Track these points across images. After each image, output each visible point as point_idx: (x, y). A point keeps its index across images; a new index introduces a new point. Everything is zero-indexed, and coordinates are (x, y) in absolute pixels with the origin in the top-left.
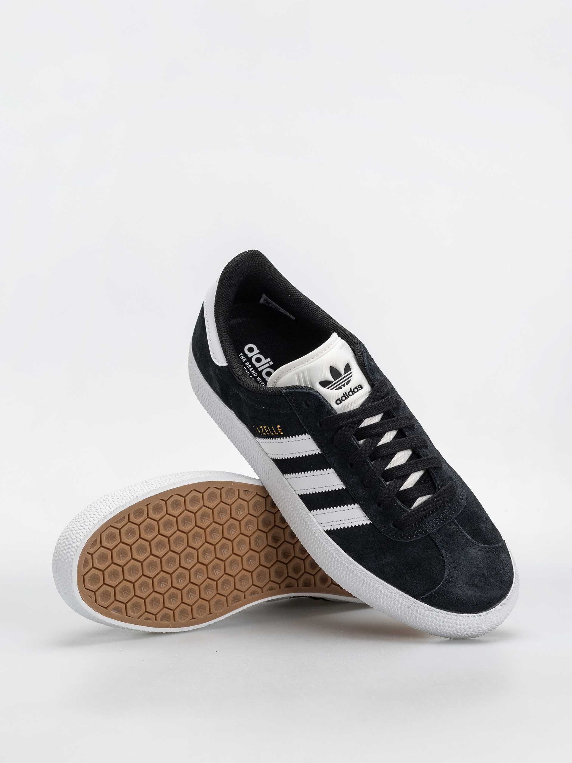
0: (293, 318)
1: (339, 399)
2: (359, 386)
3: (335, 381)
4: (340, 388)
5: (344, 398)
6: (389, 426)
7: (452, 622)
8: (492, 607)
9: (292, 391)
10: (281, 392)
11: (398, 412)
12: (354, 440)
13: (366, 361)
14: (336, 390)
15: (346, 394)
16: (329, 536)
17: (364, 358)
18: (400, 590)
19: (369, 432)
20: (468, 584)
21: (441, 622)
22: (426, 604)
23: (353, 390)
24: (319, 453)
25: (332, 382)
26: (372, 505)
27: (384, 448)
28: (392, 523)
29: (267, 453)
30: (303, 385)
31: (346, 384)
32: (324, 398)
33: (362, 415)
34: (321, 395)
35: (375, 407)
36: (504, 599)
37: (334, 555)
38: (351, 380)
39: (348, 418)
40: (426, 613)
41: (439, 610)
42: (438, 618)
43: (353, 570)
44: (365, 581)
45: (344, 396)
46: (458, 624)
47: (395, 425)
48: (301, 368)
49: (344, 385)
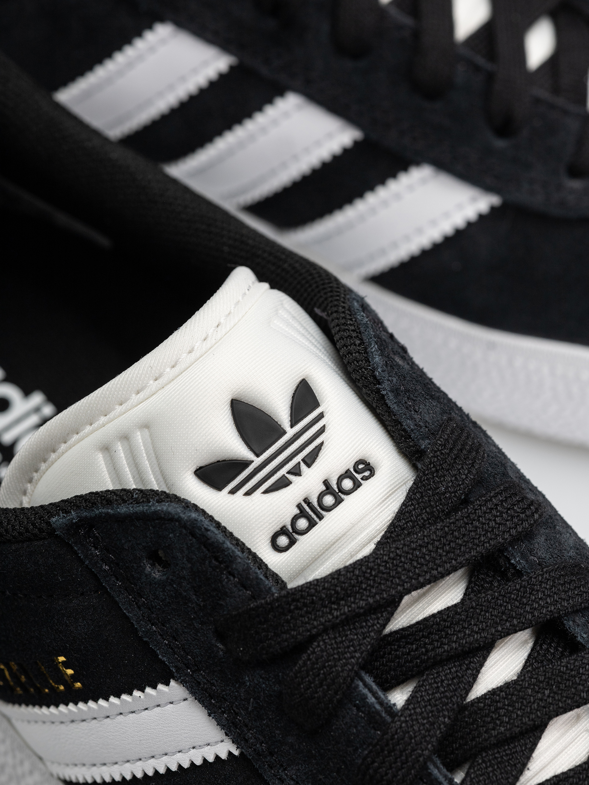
0: (103, 241)
1: (283, 531)
2: (361, 466)
3: (258, 456)
4: (283, 483)
5: (302, 523)
6: (503, 613)
9: (93, 514)
10: (48, 524)
11: (531, 551)
12: (366, 691)
13: (377, 359)
14: (267, 495)
15: (309, 504)
17: (366, 349)
19: (427, 651)
23: (335, 487)
24: (230, 753)
25: (245, 464)
27: (497, 709)
29: (41, 759)
30: (132, 486)
31: (303, 466)
32: (224, 530)
33: (389, 583)
34: (211, 518)
35: (437, 543)
38: (322, 444)
39: (334, 603)
45: (302, 514)
47: (528, 608)
48: (116, 421)
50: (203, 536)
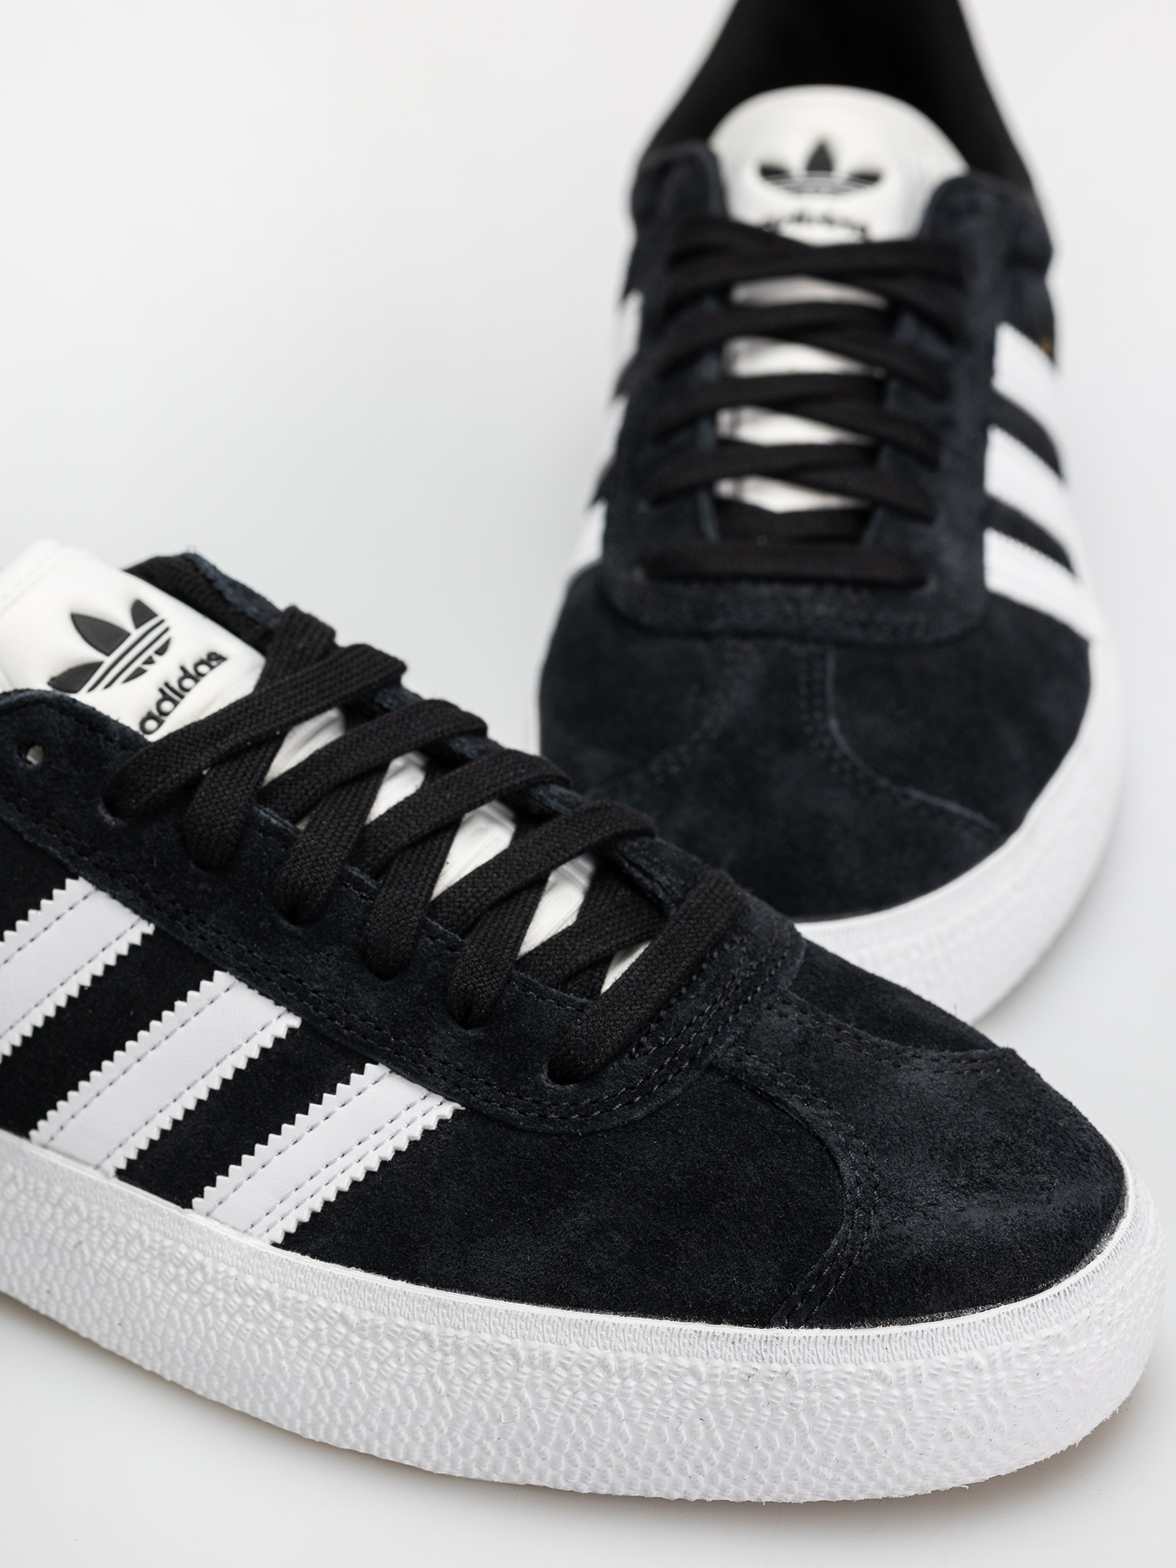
7: (954, 1366)
8: (1088, 1251)
16: (304, 1254)
18: (683, 1319)
20: (954, 1188)
21: (908, 1380)
22: (818, 1329)
26: (436, 1032)
28: (545, 1067)
36: (1121, 1215)
37: (353, 1318)
40: (830, 1368)
41: (881, 1330)
42: (887, 1370)
43: (451, 1332)
44: (523, 1355)
45: (166, 697)
46: (983, 1362)
49: (150, 661)
50: (72, 708)
